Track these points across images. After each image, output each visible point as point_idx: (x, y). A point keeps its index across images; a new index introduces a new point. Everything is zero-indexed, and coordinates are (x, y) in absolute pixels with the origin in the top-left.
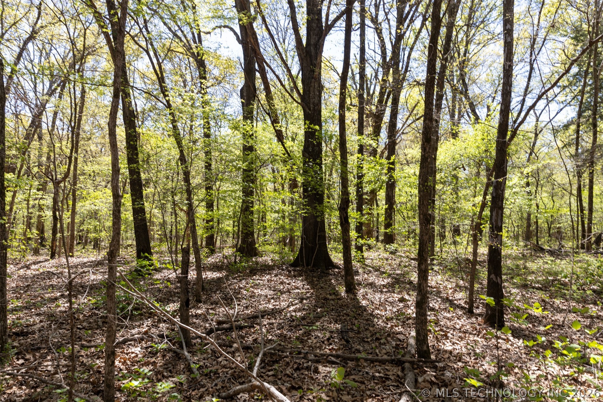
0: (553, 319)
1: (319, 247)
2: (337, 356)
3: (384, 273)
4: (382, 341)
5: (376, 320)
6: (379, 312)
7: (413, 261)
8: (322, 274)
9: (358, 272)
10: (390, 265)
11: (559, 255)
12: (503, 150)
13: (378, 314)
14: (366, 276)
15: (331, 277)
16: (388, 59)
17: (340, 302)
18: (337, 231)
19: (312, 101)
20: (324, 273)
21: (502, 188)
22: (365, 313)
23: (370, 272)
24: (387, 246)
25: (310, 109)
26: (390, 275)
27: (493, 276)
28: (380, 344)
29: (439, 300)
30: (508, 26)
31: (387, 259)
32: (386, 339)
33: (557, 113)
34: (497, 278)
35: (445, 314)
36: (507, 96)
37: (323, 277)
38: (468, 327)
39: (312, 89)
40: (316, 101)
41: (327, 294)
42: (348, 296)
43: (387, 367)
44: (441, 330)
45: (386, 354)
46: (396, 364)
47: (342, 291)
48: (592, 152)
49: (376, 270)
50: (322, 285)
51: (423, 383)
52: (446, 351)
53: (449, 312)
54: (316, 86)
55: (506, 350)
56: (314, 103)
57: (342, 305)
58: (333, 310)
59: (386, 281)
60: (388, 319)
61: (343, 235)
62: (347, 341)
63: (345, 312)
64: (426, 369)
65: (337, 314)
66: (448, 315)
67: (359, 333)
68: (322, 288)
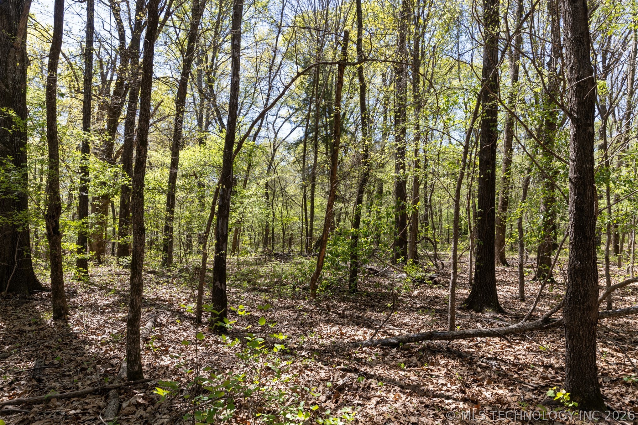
0: (271, 317)
1: (19, 266)
2: (18, 403)
3: (110, 290)
4: (89, 371)
5: (88, 347)
6: (94, 337)
7: (149, 275)
8: (23, 300)
9: (76, 292)
10: (121, 281)
11: (287, 259)
12: (229, 161)
13: (93, 339)
14: (87, 296)
15: (35, 303)
16: (127, 46)
17: (42, 333)
18: (43, 245)
19: (10, 76)
20: (26, 298)
21: (228, 198)
22: (75, 341)
23: (94, 291)
24: (120, 259)
25: (7, 86)
26: (117, 293)
27: (218, 283)
28: (86, 374)
29: (169, 313)
30: (236, 42)
31: (119, 275)
32: (95, 367)
33: (291, 132)
34: (221, 285)
35: (172, 328)
36: (233, 109)
37: (23, 304)
38: (192, 337)
39: (10, 60)
40: (18, 77)
41: (24, 325)
42: (55, 324)
43: (87, 401)
44: (163, 345)
45: (89, 385)
46: (99, 394)
47: (48, 318)
48: (314, 168)
49: (101, 289)
50: (19, 315)
51: (128, 408)
52: (162, 367)
53: (176, 324)
54: (18, 57)
55: (222, 354)
56: (13, 80)
57: (45, 336)
58: (28, 344)
59: (111, 299)
60: (102, 344)
61: (51, 249)
62: (40, 380)
63: (46, 344)
64: (135, 391)
65: (33, 349)
66: (175, 328)
67: (60, 366)
68: (19, 318)
